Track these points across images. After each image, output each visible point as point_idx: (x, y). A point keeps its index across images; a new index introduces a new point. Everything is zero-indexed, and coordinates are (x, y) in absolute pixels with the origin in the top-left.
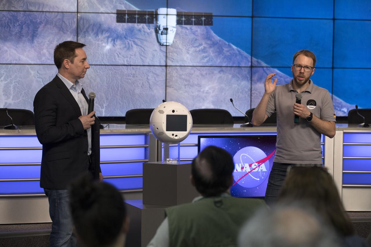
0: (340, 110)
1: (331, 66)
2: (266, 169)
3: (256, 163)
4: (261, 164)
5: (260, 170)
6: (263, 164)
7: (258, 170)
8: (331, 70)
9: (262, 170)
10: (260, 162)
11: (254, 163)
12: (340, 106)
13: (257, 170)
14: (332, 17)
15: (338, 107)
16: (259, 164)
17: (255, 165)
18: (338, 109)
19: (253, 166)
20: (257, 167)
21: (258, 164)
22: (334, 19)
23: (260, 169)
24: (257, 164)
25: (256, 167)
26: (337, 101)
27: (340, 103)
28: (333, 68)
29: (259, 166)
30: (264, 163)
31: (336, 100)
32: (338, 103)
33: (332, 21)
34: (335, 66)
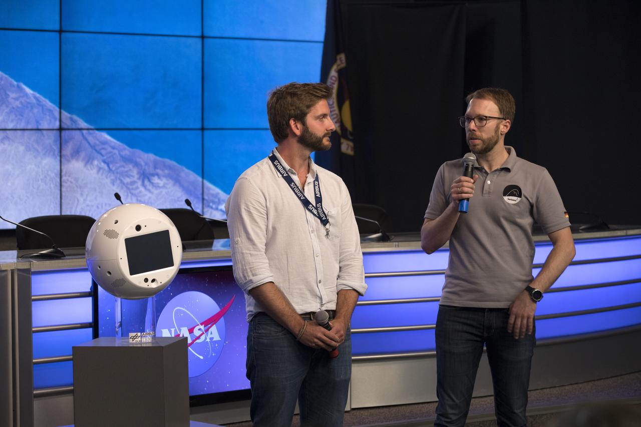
0: (217, 209)
1: (199, 126)
2: (220, 336)
3: (202, 324)
4: (209, 326)
5: (208, 340)
7: (206, 339)
8: (200, 132)
9: (213, 338)
10: (208, 323)
11: (198, 325)
12: (216, 200)
13: (203, 338)
14: (199, 33)
15: (214, 202)
16: (207, 327)
17: (199, 329)
18: (214, 206)
20: (203, 334)
21: (205, 327)
22: (203, 37)
23: (210, 336)
24: (202, 327)
25: (200, 333)
26: (212, 192)
27: (216, 195)
28: (203, 129)
29: (207, 331)
30: (215, 324)
31: (209, 189)
32: (213, 195)
33: (199, 41)
34: (206, 126)
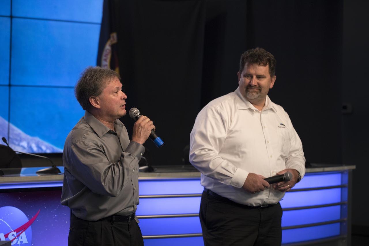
0: (19, 145)
1: (7, 83)
2: (28, 240)
3: (14, 231)
4: (20, 232)
5: (19, 243)
6: (24, 233)
7: (17, 242)
8: (8, 88)
9: (22, 242)
10: (19, 230)
11: (12, 232)
12: (19, 138)
13: (15, 241)
14: (9, 14)
15: (17, 140)
16: (18, 234)
17: (13, 235)
18: (17, 143)
19: (11, 237)
20: (15, 238)
21: (17, 233)
22: (11, 17)
23: (20, 240)
24: (15, 233)
25: (13, 237)
26: (15, 132)
27: (19, 135)
28: (10, 85)
29: (18, 236)
30: (24, 231)
31: (13, 130)
32: (16, 135)
33: (9, 20)
34: (12, 83)
